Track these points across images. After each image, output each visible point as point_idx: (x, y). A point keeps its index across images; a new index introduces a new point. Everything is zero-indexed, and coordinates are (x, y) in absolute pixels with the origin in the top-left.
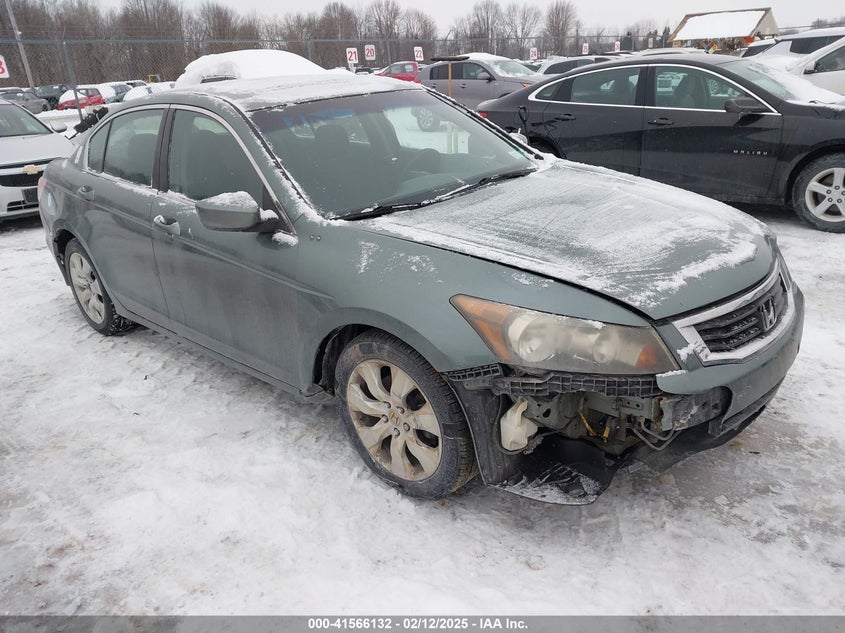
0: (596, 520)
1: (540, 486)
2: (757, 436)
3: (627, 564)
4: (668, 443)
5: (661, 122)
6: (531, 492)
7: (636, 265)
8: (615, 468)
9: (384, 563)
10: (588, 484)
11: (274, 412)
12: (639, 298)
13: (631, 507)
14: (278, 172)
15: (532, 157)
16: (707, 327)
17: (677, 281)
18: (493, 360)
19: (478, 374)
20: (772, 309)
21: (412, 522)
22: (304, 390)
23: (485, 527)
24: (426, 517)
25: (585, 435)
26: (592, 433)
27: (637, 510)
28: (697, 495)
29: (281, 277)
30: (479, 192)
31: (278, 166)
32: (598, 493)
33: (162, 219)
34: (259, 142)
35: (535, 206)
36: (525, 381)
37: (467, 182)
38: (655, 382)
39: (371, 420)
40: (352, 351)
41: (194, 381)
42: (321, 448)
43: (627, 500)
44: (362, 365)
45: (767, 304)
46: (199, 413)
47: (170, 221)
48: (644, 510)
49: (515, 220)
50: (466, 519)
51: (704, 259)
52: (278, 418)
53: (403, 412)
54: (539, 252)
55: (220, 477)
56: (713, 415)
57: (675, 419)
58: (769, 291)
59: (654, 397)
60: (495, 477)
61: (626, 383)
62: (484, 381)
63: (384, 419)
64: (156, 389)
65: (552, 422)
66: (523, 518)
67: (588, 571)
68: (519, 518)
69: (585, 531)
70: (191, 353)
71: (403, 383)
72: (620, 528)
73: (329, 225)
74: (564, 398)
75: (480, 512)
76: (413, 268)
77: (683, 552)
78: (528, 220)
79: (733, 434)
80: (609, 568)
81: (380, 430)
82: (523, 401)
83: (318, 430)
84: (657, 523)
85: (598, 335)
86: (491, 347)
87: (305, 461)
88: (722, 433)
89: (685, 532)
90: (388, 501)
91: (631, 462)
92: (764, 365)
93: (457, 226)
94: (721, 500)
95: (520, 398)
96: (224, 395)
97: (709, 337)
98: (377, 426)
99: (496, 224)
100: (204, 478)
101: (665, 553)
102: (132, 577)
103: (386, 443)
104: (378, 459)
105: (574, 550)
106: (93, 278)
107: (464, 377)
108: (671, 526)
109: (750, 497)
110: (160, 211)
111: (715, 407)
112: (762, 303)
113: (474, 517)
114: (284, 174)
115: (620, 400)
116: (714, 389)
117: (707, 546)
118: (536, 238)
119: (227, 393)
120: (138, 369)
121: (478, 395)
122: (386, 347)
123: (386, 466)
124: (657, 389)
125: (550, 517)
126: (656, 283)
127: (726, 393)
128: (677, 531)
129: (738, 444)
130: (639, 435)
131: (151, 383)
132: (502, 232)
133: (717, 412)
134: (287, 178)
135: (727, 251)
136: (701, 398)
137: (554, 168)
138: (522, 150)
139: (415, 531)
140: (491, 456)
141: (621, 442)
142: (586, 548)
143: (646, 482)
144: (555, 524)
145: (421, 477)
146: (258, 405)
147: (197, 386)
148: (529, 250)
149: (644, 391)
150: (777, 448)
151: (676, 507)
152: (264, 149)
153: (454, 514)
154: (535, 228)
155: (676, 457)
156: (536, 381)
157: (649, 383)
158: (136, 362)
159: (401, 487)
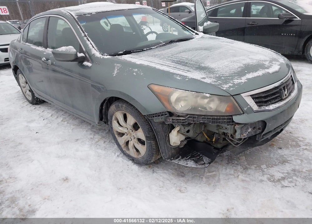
0: (211, 174)
1: (186, 160)
2: (281, 142)
3: (221, 191)
4: (241, 144)
5: (253, 23)
6: (182, 163)
7: (227, 73)
8: (217, 153)
9: (122, 189)
10: (206, 160)
11: (90, 132)
12: (226, 86)
13: (226, 169)
14: (85, 38)
15: (194, 34)
16: (256, 96)
17: (244, 79)
18: (164, 110)
19: (159, 116)
20: (286, 90)
21: (136, 173)
22: (97, 123)
23: (165, 176)
24: (142, 172)
25: (206, 140)
26: (209, 139)
27: (228, 170)
28: (254, 164)
29: (86, 79)
30: (168, 46)
31: (85, 36)
32: (210, 163)
33: (45, 59)
34: (79, 27)
35: (189, 51)
36: (178, 118)
37: (164, 42)
38: (232, 118)
39: (122, 135)
40: (113, 108)
41: (62, 121)
42: (105, 145)
43: (225, 166)
44: (116, 113)
45: (284, 88)
46: (61, 132)
47: (47, 60)
48: (231, 170)
49: (179, 56)
50: (158, 173)
51: (256, 71)
52: (91, 134)
53: (132, 131)
54: (187, 68)
55: (64, 156)
56: (258, 132)
57: (241, 134)
58: (285, 82)
59: (232, 125)
60: (168, 156)
61: (220, 119)
62: (162, 119)
63: (126, 134)
64: (47, 123)
65: (191, 134)
66: (181, 173)
67: (204, 194)
68: (179, 172)
69: (206, 178)
70: (62, 111)
71: (131, 120)
72: (220, 177)
73: (103, 58)
74: (196, 126)
75: (164, 170)
76: (134, 74)
77: (245, 187)
78: (185, 56)
79: (268, 140)
80: (213, 193)
81: (125, 138)
82: (178, 126)
83: (106, 138)
84: (236, 175)
85: (208, 99)
86: (164, 105)
87: (98, 150)
88: (263, 140)
89: (247, 179)
90: (128, 165)
91: (225, 151)
92: (281, 112)
93: (155, 58)
94: (264, 166)
95: (177, 125)
96: (72, 126)
97: (257, 100)
98: (123, 137)
99: (172, 58)
100: (58, 156)
101: (238, 187)
102: (23, 193)
103: (127, 143)
104: (125, 149)
105: (200, 185)
106: (27, 83)
107: (153, 117)
108: (241, 177)
109: (276, 165)
110: (44, 56)
111: (259, 129)
112: (282, 87)
113: (161, 172)
114: (88, 39)
115: (219, 126)
116: (258, 121)
117: (255, 184)
118: (187, 63)
119: (73, 125)
120: (42, 116)
121: (160, 124)
122: (124, 106)
123: (128, 152)
124: (233, 121)
125: (192, 172)
126: (234, 80)
127: (264, 123)
128: (244, 178)
129: (273, 145)
130: (228, 140)
131: (46, 121)
132: (174, 60)
133: (260, 131)
134: (89, 41)
135: (268, 68)
136: (253, 125)
137: (202, 37)
138: (190, 31)
139: (137, 177)
140: (166, 148)
141: (221, 143)
142: (205, 185)
143: (234, 159)
144: (194, 175)
145: (140, 156)
146: (84, 129)
147: (62, 123)
148: (183, 67)
149: (227, 122)
150: (290, 146)
151: (244, 169)
152: (80, 30)
153: (153, 170)
154: (187, 59)
155: (243, 149)
156: (182, 118)
157: (230, 119)
158: (42, 114)
159: (133, 160)
